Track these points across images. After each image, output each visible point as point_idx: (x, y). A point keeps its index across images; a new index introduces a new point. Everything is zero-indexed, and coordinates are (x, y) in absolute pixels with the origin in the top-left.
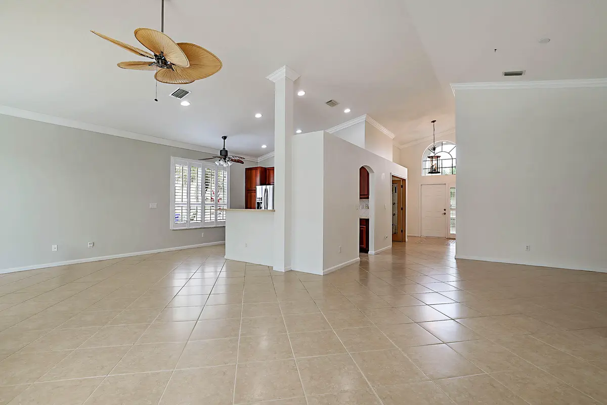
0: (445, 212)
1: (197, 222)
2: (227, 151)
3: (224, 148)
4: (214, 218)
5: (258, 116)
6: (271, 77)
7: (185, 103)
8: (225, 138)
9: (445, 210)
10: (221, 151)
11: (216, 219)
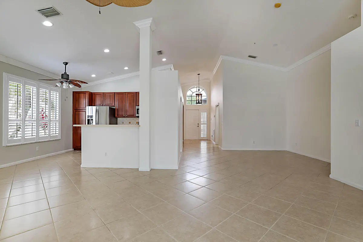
0: (198, 125)
1: (33, 137)
2: (68, 75)
3: (65, 73)
4: (48, 133)
5: (107, 51)
6: (138, 24)
7: (47, 23)
8: (66, 64)
9: (198, 124)
10: (62, 75)
11: (49, 135)
